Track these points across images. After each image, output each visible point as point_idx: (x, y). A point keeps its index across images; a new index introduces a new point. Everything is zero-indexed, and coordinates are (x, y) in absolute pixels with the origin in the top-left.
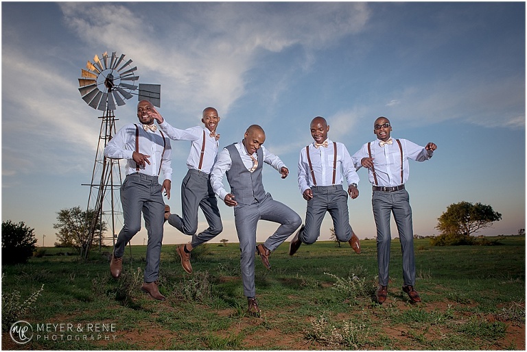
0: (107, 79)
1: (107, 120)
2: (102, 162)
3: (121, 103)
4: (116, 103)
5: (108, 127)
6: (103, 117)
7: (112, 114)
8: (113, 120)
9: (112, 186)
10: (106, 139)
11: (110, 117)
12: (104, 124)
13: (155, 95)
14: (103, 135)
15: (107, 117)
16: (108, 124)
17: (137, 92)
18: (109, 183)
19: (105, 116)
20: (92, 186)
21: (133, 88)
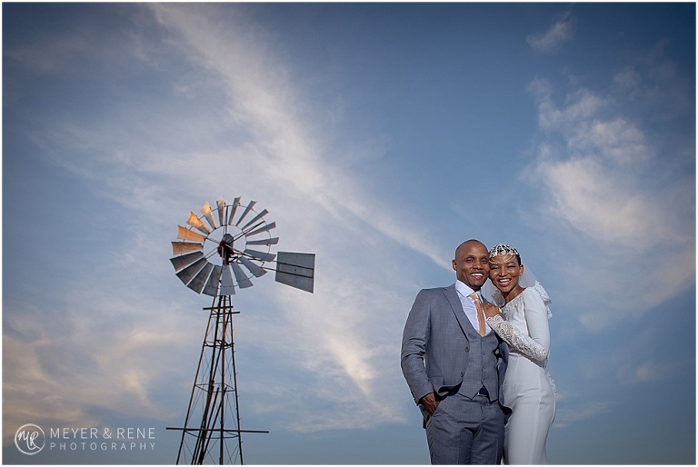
0: (223, 243)
1: (218, 314)
2: (207, 388)
3: (244, 283)
4: (235, 283)
5: (221, 325)
6: (212, 309)
7: (227, 302)
8: (230, 313)
9: (222, 430)
10: (214, 347)
11: (225, 307)
12: (214, 320)
13: (304, 272)
14: (210, 340)
15: (219, 307)
16: (221, 320)
17: (274, 265)
18: (218, 426)
19: (216, 305)
20: (185, 430)
21: (268, 257)
